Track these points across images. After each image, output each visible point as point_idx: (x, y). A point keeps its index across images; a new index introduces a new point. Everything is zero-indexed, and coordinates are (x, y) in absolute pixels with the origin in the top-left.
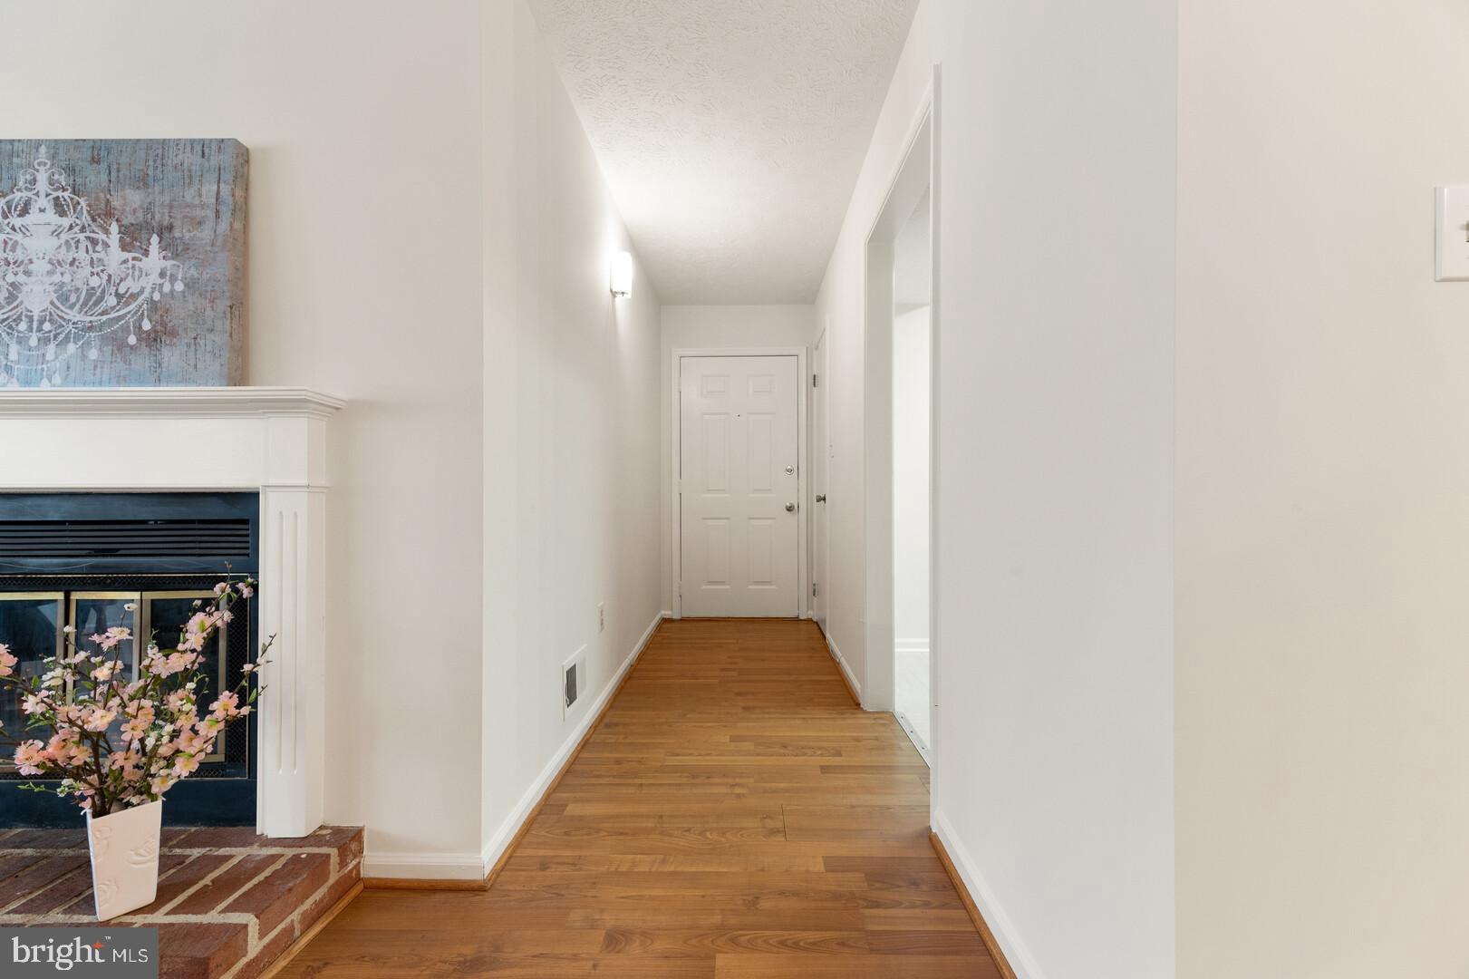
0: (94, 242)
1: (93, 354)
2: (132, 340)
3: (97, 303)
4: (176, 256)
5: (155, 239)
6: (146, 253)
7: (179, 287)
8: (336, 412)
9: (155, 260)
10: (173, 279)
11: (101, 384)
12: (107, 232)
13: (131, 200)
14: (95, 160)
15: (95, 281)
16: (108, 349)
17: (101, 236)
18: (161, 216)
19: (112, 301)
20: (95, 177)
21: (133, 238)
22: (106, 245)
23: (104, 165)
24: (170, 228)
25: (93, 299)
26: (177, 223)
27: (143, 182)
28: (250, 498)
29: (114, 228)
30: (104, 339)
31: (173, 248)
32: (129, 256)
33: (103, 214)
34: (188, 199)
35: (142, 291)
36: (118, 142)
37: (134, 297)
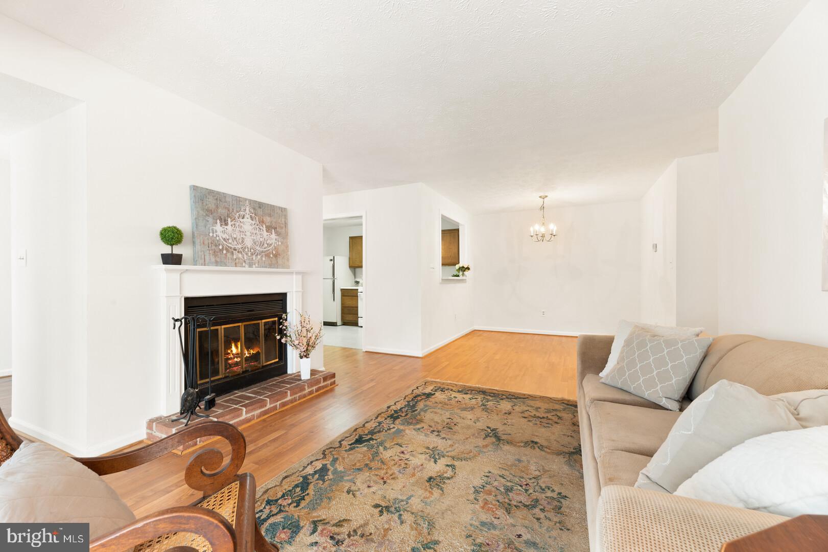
0: (260, 229)
1: (264, 259)
2: (271, 256)
3: (262, 246)
4: (278, 235)
5: (273, 230)
6: (272, 234)
7: (280, 243)
8: (303, 274)
9: (274, 236)
10: (278, 241)
11: (266, 267)
12: (263, 227)
13: (267, 219)
14: (260, 207)
15: (261, 239)
16: (267, 258)
17: (262, 228)
18: (274, 225)
19: (266, 245)
20: (260, 212)
21: (269, 229)
22: (263, 230)
23: (262, 210)
24: (276, 228)
25: (261, 244)
26: (278, 227)
27: (270, 215)
28: (285, 295)
29: (264, 226)
30: (266, 255)
31: (278, 234)
32: (268, 234)
33: (262, 222)
34: (279, 221)
35: (272, 244)
36: (264, 203)
37: (271, 245)
